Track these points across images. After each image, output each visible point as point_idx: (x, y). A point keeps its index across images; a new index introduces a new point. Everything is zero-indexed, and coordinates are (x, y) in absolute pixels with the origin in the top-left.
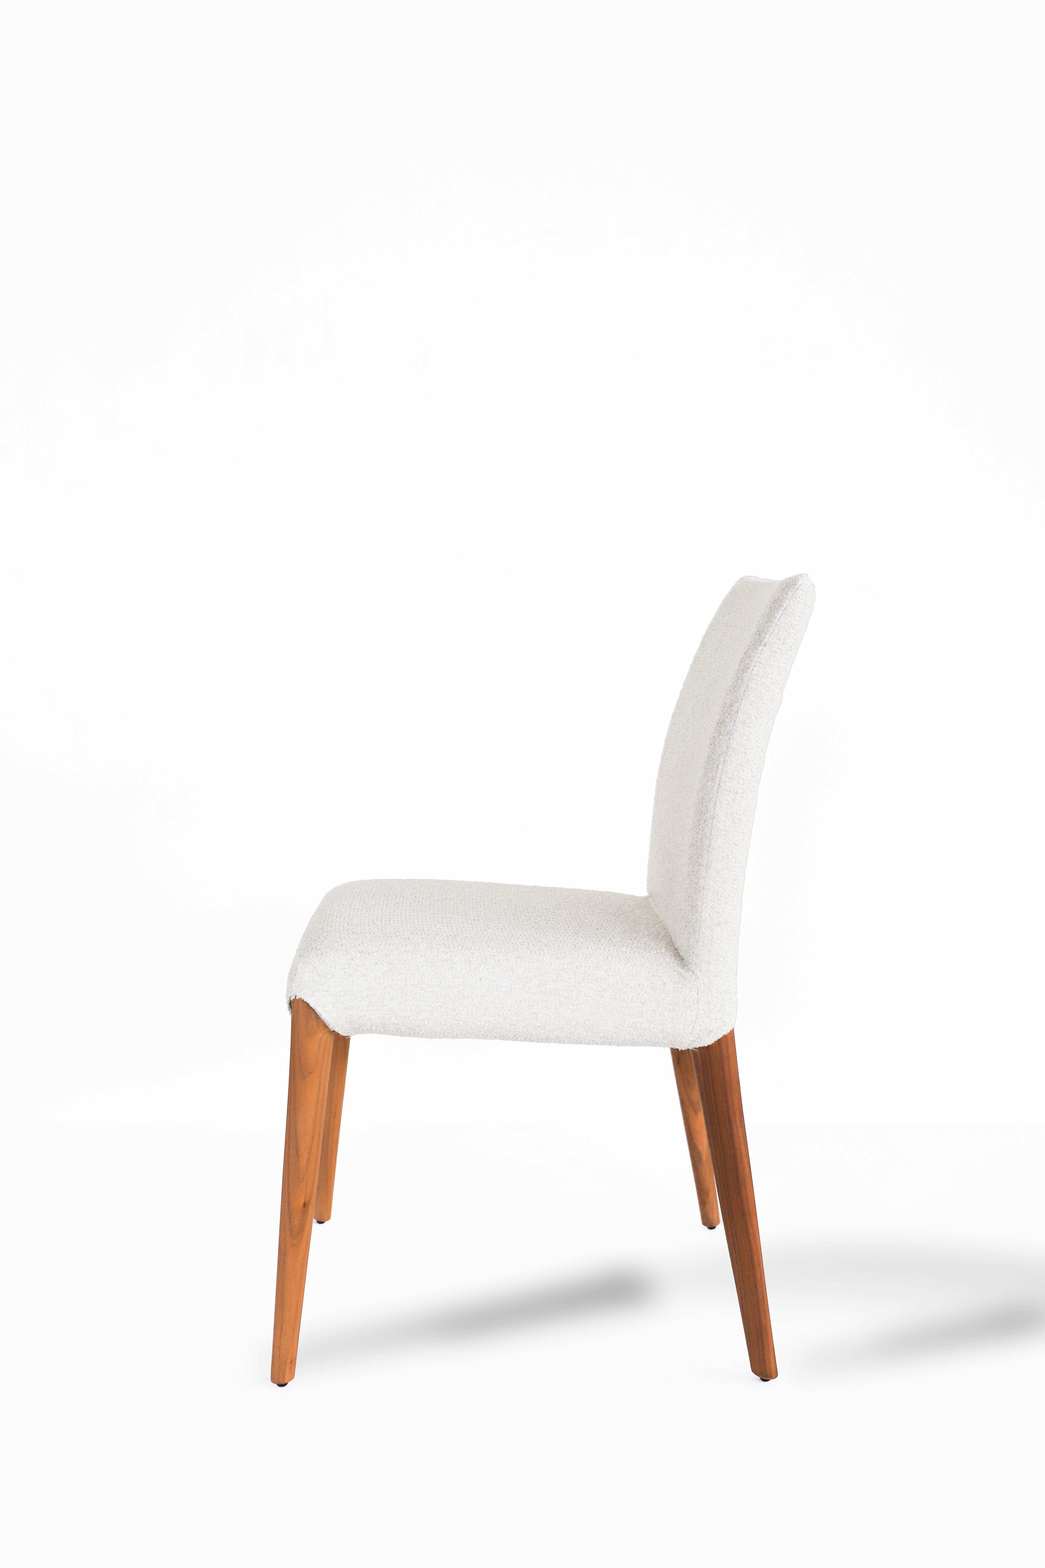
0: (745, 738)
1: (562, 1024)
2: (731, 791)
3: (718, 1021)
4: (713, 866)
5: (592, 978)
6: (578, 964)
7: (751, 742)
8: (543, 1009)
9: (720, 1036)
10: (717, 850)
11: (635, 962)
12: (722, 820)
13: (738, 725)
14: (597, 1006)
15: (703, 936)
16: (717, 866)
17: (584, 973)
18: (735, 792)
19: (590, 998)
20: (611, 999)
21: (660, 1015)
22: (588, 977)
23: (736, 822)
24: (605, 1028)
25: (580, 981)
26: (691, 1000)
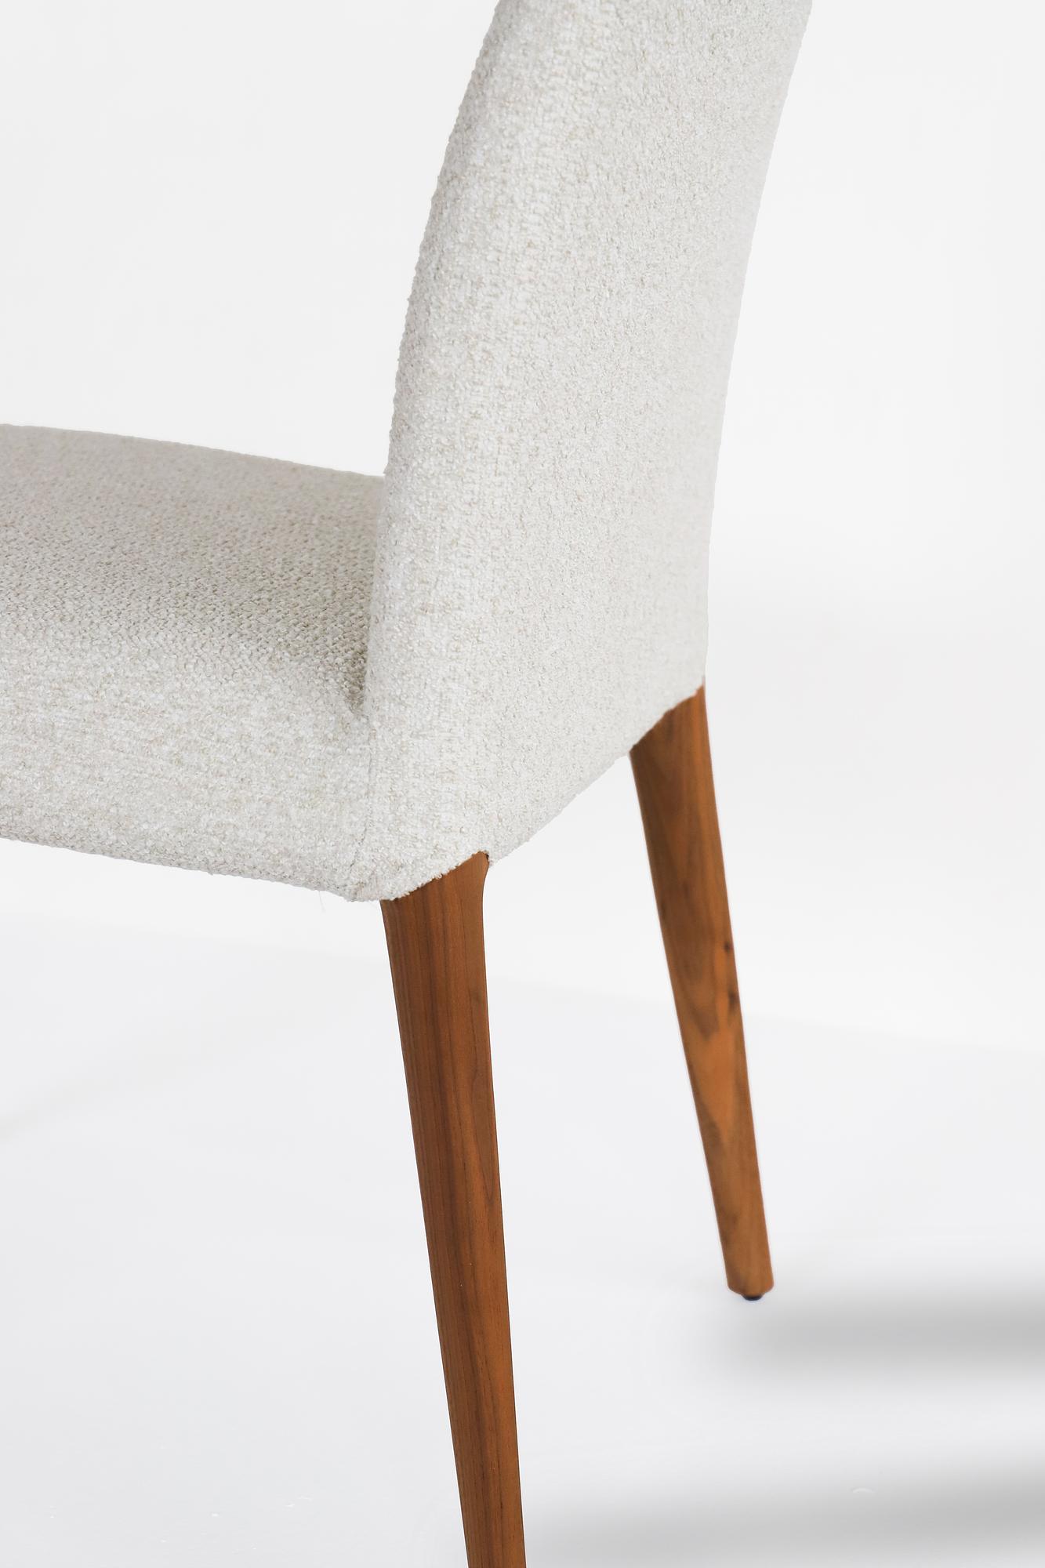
0: (505, 143)
1: (58, 808)
2: (465, 277)
3: (419, 845)
4: (415, 464)
5: (134, 707)
6: (111, 671)
7: (520, 153)
8: (17, 768)
9: (421, 881)
10: (427, 425)
11: (246, 680)
12: (440, 352)
13: (489, 105)
14: (137, 775)
15: (390, 635)
16: (425, 466)
17: (119, 693)
18: (475, 280)
19: (122, 755)
20: (171, 762)
21: (280, 813)
22: (126, 704)
23: (477, 358)
24: (156, 828)
25: (105, 712)
26: (352, 785)
